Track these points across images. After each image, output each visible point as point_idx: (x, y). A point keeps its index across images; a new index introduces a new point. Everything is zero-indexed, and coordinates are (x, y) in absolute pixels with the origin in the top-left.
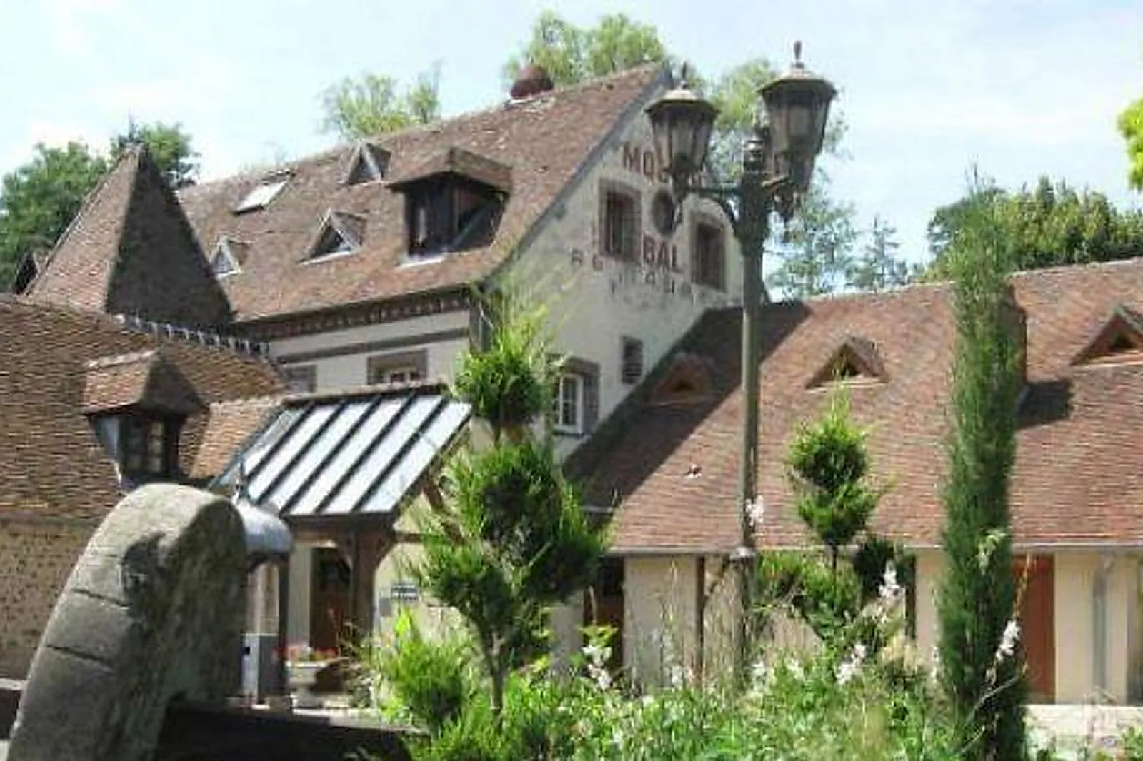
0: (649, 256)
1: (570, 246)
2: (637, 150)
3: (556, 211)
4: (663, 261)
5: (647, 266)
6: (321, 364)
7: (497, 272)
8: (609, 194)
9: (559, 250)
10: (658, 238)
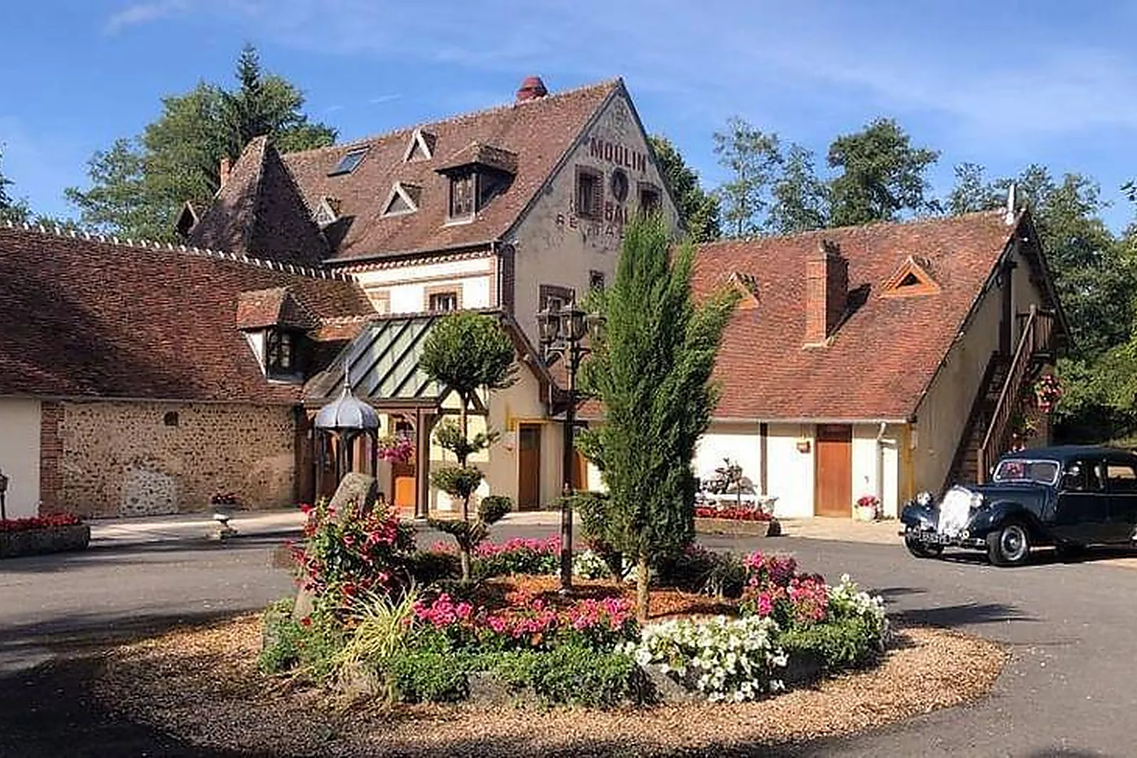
0: (609, 215)
1: (555, 212)
2: (601, 142)
3: (546, 189)
4: (619, 218)
5: (608, 222)
6: (393, 289)
7: (509, 233)
8: (581, 174)
9: (549, 216)
10: (616, 202)
